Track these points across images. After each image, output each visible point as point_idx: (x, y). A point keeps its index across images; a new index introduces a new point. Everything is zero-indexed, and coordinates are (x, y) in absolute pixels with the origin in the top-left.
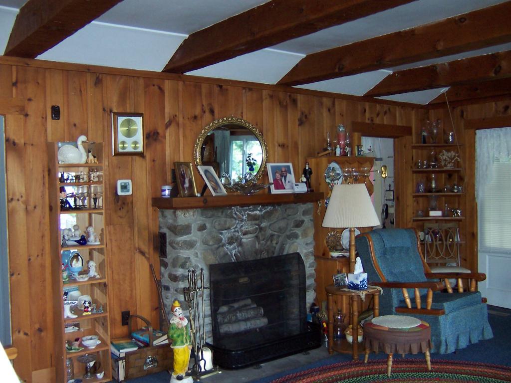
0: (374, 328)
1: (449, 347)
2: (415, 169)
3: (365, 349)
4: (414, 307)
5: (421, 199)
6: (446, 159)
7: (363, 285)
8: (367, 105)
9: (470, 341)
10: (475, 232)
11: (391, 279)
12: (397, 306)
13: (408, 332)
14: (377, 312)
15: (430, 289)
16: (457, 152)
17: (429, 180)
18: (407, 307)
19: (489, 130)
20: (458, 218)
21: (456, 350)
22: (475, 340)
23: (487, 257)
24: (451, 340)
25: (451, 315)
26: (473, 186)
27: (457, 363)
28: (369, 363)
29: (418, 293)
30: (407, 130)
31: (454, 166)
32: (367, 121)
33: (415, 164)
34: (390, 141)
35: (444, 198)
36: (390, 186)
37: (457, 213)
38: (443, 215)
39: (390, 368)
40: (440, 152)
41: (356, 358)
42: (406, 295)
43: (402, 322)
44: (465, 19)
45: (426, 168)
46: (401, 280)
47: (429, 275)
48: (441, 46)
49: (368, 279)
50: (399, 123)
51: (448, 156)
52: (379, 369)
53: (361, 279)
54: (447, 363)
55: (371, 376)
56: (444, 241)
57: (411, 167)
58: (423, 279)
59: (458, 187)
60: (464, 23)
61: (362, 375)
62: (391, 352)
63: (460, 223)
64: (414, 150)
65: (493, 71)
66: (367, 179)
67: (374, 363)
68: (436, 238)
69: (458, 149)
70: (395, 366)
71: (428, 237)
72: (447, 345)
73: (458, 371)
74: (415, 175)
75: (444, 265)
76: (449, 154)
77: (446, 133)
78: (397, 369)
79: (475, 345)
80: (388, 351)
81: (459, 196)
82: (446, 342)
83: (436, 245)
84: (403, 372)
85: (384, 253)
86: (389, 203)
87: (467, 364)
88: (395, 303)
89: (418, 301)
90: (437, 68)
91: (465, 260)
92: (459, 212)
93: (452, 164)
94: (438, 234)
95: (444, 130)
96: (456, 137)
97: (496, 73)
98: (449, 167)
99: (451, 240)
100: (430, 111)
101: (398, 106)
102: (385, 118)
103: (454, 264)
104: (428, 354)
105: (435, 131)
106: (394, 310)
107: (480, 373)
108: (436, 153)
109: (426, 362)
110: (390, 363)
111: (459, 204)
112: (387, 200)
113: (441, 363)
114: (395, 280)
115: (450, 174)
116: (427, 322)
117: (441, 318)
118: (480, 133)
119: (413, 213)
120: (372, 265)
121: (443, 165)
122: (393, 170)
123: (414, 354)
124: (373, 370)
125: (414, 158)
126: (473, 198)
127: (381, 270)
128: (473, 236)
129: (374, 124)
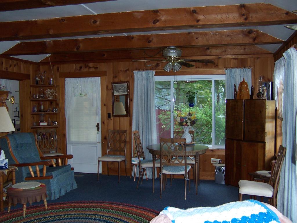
0: (14, 190)
1: (56, 196)
2: (32, 99)
3: (8, 204)
4: (36, 177)
5: (35, 116)
6: (49, 93)
7: (5, 166)
8: (4, 60)
9: (66, 191)
10: (65, 133)
11: (21, 162)
12: (26, 177)
13: (34, 190)
14: (14, 181)
15: (45, 165)
16: (55, 90)
17: (40, 105)
18: (32, 177)
19: (72, 78)
20: (56, 126)
21: (60, 197)
22: (69, 190)
23: (72, 147)
24: (57, 191)
25: (56, 178)
26: (64, 109)
27: (60, 204)
28: (11, 212)
29: (38, 168)
30: (27, 77)
31: (54, 97)
32: (4, 70)
33: (32, 96)
34: (17, 82)
35: (48, 115)
36: (16, 108)
37: (55, 123)
38: (48, 125)
39: (25, 212)
40: (46, 90)
41: (2, 210)
42: (31, 170)
43: (30, 185)
44: (65, 20)
45: (38, 98)
46: (27, 162)
47: (42, 158)
48: (51, 32)
49: (8, 162)
50: (23, 72)
51: (50, 92)
52: (18, 214)
53: (5, 163)
54: (55, 204)
55: (13, 219)
56: (49, 139)
57: (30, 98)
58: (40, 160)
59: (56, 109)
60: (64, 22)
61: (7, 219)
62: (25, 203)
63: (57, 129)
64: (31, 88)
65: (76, 48)
66: (4, 104)
67: (14, 211)
68: (44, 137)
69: (56, 89)
70: (27, 211)
71: (40, 137)
72: (55, 195)
73: (61, 207)
74: (32, 102)
75: (49, 152)
76: (51, 91)
77: (49, 79)
78: (29, 212)
79: (69, 193)
80: (23, 202)
81: (56, 114)
82: (54, 193)
83: (44, 142)
84: (32, 213)
85: (17, 147)
86: (16, 119)
87: (66, 203)
88: (25, 175)
89: (38, 172)
90: (46, 43)
91: (60, 149)
92: (57, 123)
93: (52, 97)
94: (45, 135)
95: (48, 77)
96: (55, 82)
97: (77, 49)
98: (51, 98)
99: (52, 138)
100: (40, 66)
101: (22, 62)
102: (15, 69)
103: (54, 152)
104: (45, 201)
105: (43, 78)
106: (24, 179)
107: (72, 206)
108: (43, 90)
109: (44, 205)
110: (25, 209)
111: (56, 118)
112: (14, 117)
113: (52, 205)
114: (24, 162)
115: (51, 102)
116: (44, 183)
117: (51, 180)
118: (67, 80)
119: (31, 124)
120: (10, 154)
121: (47, 97)
122: (19, 99)
123: (38, 201)
124: (14, 215)
125: (31, 93)
126: (64, 115)
127: (16, 157)
128: (64, 136)
129: (8, 72)
